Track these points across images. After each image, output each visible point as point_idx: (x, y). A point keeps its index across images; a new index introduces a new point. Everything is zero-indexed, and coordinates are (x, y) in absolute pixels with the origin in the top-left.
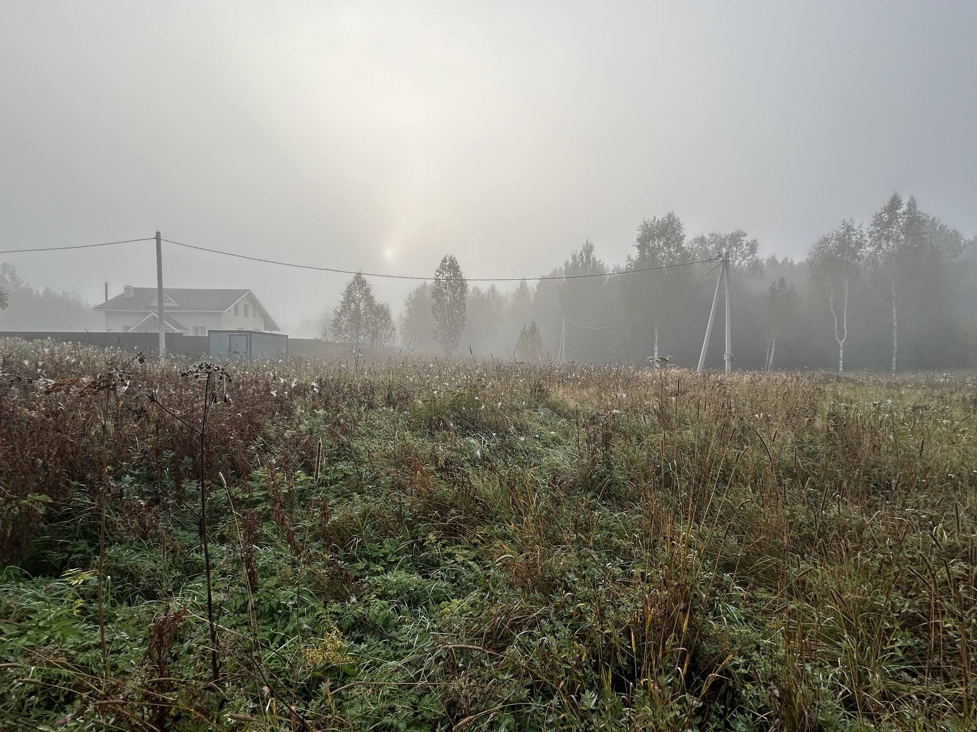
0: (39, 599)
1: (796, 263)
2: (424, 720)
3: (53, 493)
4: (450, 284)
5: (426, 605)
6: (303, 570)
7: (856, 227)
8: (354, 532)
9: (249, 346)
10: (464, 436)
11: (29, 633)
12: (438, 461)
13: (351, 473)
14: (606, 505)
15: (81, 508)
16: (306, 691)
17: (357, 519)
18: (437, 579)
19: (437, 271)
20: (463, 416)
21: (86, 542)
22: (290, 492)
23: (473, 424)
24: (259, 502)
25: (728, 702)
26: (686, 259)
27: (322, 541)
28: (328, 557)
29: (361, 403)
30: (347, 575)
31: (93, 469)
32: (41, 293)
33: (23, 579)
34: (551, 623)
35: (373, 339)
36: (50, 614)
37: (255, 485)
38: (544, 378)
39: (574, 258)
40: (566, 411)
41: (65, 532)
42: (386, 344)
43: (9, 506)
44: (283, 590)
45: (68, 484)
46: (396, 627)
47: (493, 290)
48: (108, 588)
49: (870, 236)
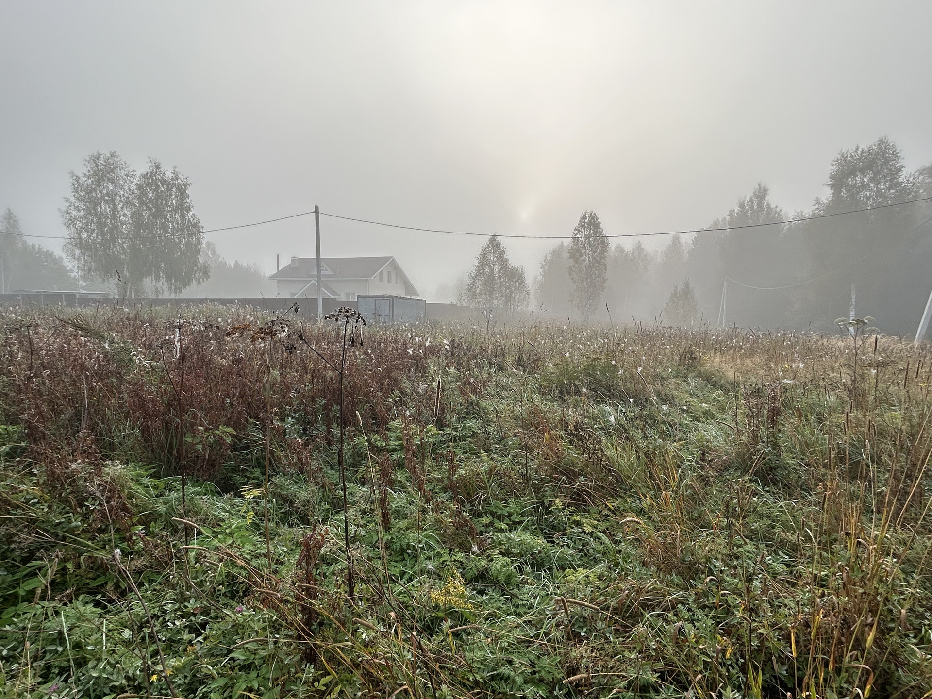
0: (227, 511)
2: (541, 680)
3: (237, 427)
4: (589, 242)
5: (550, 569)
6: (431, 516)
8: (481, 488)
9: (391, 311)
10: (598, 403)
11: (219, 536)
12: (568, 427)
13: (479, 431)
14: (768, 492)
15: (256, 442)
16: (430, 629)
17: (483, 476)
18: (563, 546)
19: (575, 229)
20: (598, 382)
21: (259, 470)
22: (422, 443)
23: (610, 391)
24: (394, 450)
26: (903, 199)
27: (450, 493)
28: (454, 507)
29: (491, 365)
30: (471, 528)
32: (232, 265)
33: (216, 495)
34: (689, 610)
35: (506, 303)
36: (233, 524)
37: (392, 435)
38: (696, 344)
39: (742, 205)
40: (722, 382)
41: (245, 461)
42: (519, 308)
43: (207, 434)
44: (413, 533)
45: (247, 420)
46: (518, 586)
47: (639, 248)
48: (274, 510)
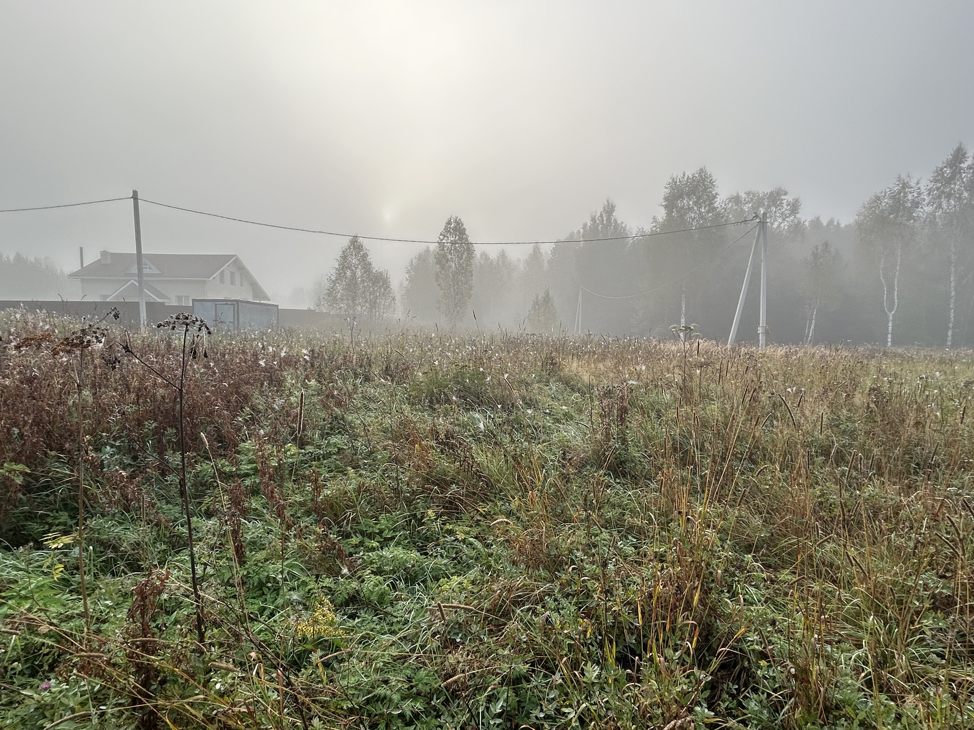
0: (20, 570)
1: (843, 225)
2: (419, 693)
3: (31, 463)
4: (455, 249)
5: (424, 582)
6: (293, 544)
7: (913, 184)
8: (348, 507)
9: (236, 317)
10: (468, 410)
12: (439, 436)
13: (345, 447)
14: (619, 483)
15: (60, 479)
16: (297, 664)
17: (351, 494)
18: (437, 556)
19: (441, 234)
20: (466, 389)
21: (66, 514)
22: (279, 465)
23: (478, 398)
24: (247, 475)
25: (742, 681)
26: (718, 222)
27: (314, 516)
28: (319, 531)
29: (356, 376)
30: (340, 550)
31: (72, 440)
32: (12, 259)
34: (555, 600)
35: (371, 310)
36: (30, 584)
37: (243, 458)
38: (556, 350)
39: (593, 220)
40: (579, 385)
41: (44, 504)
42: (385, 315)
44: (273, 564)
45: (46, 454)
46: (392, 604)
47: (503, 255)
48: (90, 560)
49: (929, 194)
